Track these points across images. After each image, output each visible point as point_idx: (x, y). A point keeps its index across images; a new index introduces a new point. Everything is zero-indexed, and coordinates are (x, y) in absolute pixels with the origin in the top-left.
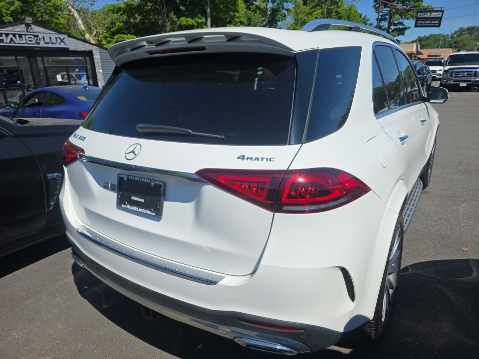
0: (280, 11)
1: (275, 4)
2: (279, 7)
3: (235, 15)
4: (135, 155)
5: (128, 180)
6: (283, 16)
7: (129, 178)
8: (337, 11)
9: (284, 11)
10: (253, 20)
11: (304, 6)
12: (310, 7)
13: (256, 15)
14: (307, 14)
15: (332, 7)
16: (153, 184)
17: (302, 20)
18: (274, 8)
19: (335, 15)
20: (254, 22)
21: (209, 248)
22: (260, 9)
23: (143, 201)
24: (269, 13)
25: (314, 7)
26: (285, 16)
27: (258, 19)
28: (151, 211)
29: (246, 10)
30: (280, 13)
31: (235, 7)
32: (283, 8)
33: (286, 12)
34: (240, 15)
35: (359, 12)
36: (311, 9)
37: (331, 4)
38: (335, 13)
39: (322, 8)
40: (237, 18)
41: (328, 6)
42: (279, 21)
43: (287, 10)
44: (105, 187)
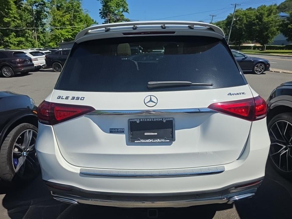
0: (43, 12)
1: (38, 8)
2: (42, 10)
3: (9, 12)
4: (155, 103)
5: (140, 122)
6: (45, 16)
7: (141, 120)
8: (79, 17)
9: (45, 13)
10: (24, 17)
11: (58, 11)
12: (62, 12)
13: (26, 13)
14: (61, 16)
15: (76, 14)
16: (164, 121)
17: (59, 20)
18: (38, 10)
19: (78, 19)
20: (25, 18)
21: (212, 152)
22: (27, 10)
23: (156, 134)
24: (34, 13)
25: (65, 12)
26: (47, 16)
27: (27, 16)
28: (165, 139)
29: (17, 9)
30: (43, 14)
31: (8, 6)
32: (45, 11)
33: (47, 14)
34: (13, 12)
35: (92, 18)
36: (63, 13)
37: (75, 12)
38: (79, 18)
39: (69, 13)
40: (12, 14)
41: (73, 13)
42: (43, 19)
43: (48, 12)
44: (111, 132)
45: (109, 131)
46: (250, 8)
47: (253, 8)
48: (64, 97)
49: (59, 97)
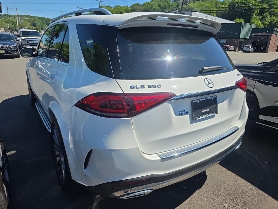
4: (212, 84)
5: (200, 101)
7: (200, 100)
16: (212, 99)
23: (208, 110)
28: (213, 113)
44: (180, 115)
45: (178, 114)
46: (108, 6)
47: (111, 6)
48: (139, 86)
49: (132, 87)
